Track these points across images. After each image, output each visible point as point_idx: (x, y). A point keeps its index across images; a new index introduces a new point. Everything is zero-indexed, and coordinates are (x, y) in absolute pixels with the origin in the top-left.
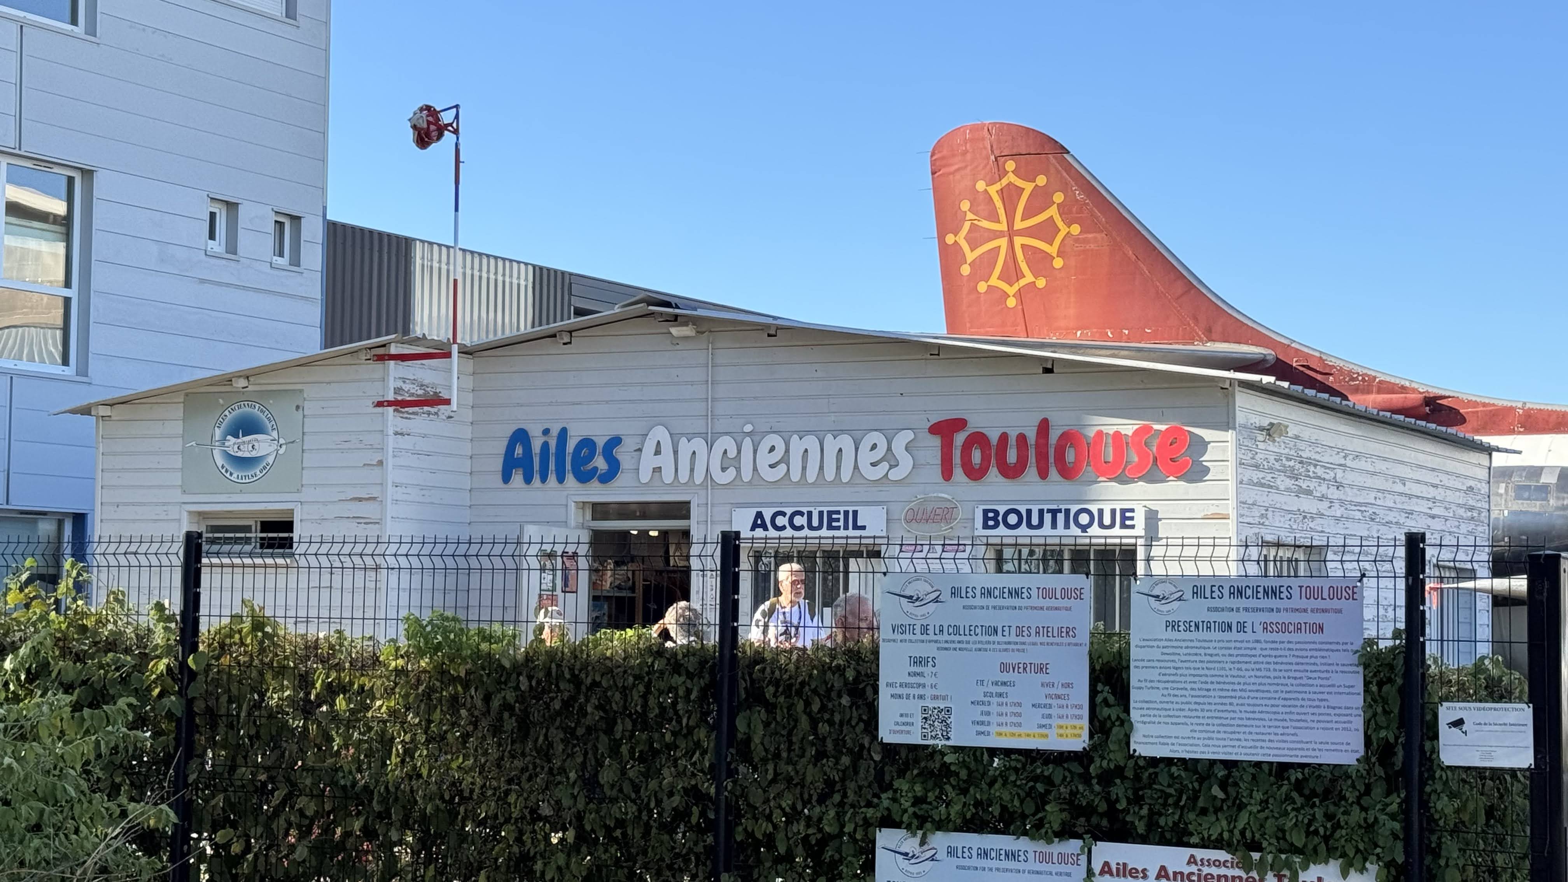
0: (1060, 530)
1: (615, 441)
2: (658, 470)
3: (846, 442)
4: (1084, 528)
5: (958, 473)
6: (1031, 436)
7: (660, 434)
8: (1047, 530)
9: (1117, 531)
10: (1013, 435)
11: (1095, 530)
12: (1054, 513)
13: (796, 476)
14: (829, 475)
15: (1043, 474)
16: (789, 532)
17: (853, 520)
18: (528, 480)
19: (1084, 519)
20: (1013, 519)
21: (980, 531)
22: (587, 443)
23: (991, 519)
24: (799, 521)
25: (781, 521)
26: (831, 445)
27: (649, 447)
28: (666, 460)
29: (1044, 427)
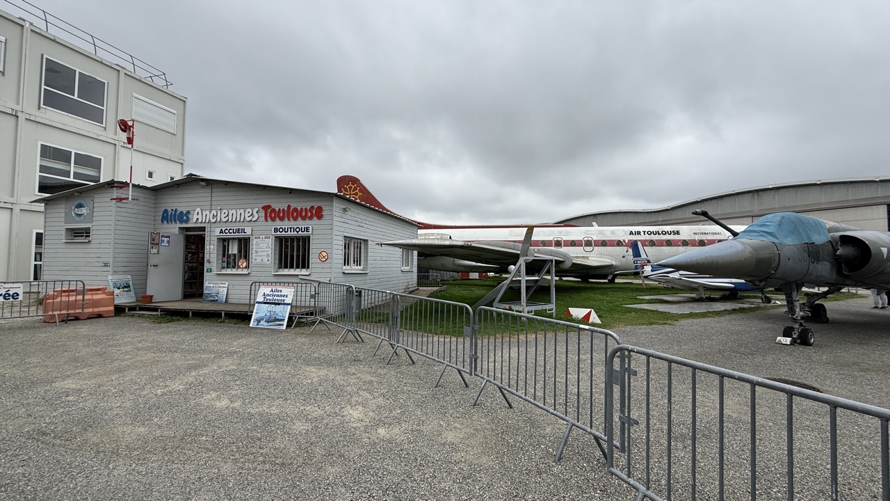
0: (292, 233)
1: (188, 212)
2: (198, 219)
3: (242, 211)
4: (298, 232)
5: (269, 219)
6: (286, 209)
7: (198, 210)
8: (289, 233)
9: (305, 233)
10: (282, 209)
11: (300, 232)
12: (291, 228)
13: (230, 220)
14: (238, 220)
15: (289, 219)
16: (229, 234)
17: (243, 231)
18: (167, 222)
19: (298, 230)
20: (281, 230)
21: (273, 233)
22: (181, 212)
23: (276, 230)
24: (231, 231)
25: (227, 231)
26: (239, 212)
27: (196, 213)
28: (200, 217)
29: (289, 207)
